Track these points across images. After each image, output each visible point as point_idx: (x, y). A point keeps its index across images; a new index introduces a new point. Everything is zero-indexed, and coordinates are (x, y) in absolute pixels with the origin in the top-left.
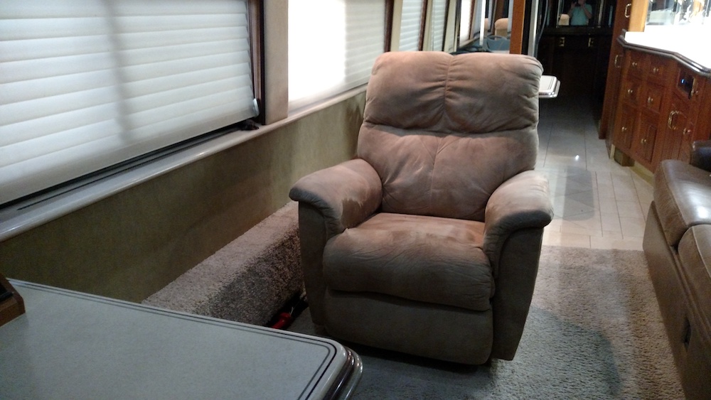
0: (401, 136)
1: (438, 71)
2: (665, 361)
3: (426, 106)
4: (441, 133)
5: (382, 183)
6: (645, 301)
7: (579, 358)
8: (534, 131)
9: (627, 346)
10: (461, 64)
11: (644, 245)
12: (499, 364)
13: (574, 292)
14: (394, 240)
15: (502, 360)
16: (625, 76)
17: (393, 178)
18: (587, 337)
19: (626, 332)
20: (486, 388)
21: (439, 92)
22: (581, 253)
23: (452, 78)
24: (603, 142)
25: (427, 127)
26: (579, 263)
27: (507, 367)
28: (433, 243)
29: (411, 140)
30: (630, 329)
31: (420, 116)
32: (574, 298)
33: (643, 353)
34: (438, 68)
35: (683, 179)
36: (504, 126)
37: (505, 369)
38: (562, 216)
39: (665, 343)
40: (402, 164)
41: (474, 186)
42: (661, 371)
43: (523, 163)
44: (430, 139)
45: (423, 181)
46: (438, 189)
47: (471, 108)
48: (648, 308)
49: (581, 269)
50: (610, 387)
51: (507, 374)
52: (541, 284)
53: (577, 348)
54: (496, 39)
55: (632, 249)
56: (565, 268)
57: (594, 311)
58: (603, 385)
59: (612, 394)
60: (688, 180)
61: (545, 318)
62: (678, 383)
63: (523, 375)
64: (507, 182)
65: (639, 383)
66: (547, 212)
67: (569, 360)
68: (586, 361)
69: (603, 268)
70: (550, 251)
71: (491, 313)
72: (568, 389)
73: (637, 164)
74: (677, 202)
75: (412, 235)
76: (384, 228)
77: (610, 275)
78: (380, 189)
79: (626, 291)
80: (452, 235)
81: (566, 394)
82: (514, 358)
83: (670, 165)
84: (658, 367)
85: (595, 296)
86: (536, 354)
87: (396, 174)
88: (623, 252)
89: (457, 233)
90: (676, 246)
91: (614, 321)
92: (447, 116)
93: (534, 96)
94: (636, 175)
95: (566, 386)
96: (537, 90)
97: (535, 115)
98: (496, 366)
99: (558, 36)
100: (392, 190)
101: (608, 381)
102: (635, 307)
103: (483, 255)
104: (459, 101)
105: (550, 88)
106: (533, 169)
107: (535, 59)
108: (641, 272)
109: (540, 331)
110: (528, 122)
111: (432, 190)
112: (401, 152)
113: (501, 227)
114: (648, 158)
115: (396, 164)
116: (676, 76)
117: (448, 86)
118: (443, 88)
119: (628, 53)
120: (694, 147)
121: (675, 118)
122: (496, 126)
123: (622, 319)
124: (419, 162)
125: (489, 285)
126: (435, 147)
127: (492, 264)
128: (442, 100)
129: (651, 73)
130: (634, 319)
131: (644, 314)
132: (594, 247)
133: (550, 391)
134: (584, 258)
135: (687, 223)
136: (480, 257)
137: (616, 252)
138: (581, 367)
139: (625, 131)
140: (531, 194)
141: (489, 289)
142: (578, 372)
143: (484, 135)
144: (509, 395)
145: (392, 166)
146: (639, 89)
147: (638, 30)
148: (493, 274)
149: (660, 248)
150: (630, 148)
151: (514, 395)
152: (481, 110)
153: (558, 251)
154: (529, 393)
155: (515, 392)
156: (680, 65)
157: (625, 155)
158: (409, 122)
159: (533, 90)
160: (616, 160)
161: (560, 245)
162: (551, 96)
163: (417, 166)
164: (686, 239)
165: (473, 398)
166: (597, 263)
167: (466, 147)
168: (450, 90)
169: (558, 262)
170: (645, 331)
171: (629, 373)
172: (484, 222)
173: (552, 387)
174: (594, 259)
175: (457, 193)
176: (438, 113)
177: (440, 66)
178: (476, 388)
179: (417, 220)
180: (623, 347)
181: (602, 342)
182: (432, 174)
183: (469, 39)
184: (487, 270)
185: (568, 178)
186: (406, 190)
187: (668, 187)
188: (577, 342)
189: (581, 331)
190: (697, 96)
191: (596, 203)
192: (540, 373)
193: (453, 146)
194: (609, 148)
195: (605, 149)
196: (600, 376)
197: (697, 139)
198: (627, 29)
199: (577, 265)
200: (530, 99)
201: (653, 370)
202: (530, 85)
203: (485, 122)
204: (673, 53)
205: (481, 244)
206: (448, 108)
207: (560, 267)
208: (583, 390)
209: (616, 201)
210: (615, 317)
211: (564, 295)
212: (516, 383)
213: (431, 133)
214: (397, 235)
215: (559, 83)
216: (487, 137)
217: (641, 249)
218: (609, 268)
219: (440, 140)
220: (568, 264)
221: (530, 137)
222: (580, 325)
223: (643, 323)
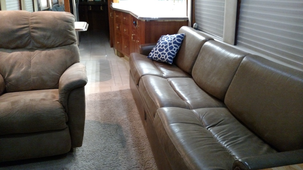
0: (11, 53)
1: (24, 20)
2: (141, 128)
3: (21, 37)
4: (32, 50)
5: (4, 77)
6: (132, 107)
7: (110, 137)
8: (76, 45)
9: (128, 126)
10: (35, 16)
11: (130, 86)
12: (77, 150)
13: (106, 110)
14: (12, 105)
15: (78, 148)
16: (115, 21)
17: (9, 75)
18: (112, 127)
19: (127, 121)
20: (71, 162)
21: (26, 30)
22: (108, 94)
23: (32, 23)
24: (112, 49)
25: (23, 48)
26: (108, 98)
27: (80, 150)
28: (34, 103)
29: (16, 54)
30: (128, 120)
31: (19, 42)
32: (106, 112)
33: (133, 128)
34: (24, 18)
35: (138, 59)
36: (61, 44)
37: (80, 151)
38: (99, 80)
39: (140, 122)
40: (13, 67)
41: (53, 73)
42: (140, 133)
43: (74, 60)
44: (26, 53)
45: (26, 74)
46: (35, 77)
47: (44, 37)
48: (134, 110)
49: (108, 100)
50: (123, 145)
51: (80, 153)
52: (93, 110)
53: (109, 133)
54: (60, 7)
55: (126, 89)
56: (102, 101)
57: (115, 116)
58: (120, 144)
59: (123, 147)
60: (139, 59)
61: (95, 124)
62: (146, 135)
63: (87, 151)
64: (68, 69)
65: (133, 140)
66: (84, 79)
67: (106, 139)
68: (113, 137)
69: (117, 98)
70: (96, 96)
71: (68, 129)
72: (107, 151)
73: (125, 56)
74: (136, 68)
75: (22, 101)
76: (7, 101)
77: (120, 100)
78: (3, 81)
79: (126, 105)
80: (44, 98)
81: (106, 153)
82: (83, 145)
83: (134, 55)
84: (139, 131)
85: (114, 110)
86: (92, 140)
87: (11, 72)
88: (123, 90)
89: (46, 96)
90: (138, 85)
91: (122, 118)
92: (34, 41)
93: (73, 30)
94: (126, 60)
95: (106, 150)
96: (74, 27)
97: (75, 38)
98: (75, 151)
99: (88, 5)
100: (10, 80)
101: (122, 143)
102: (129, 111)
103: (59, 104)
104: (37, 34)
105: (83, 27)
106: (79, 62)
107: (71, 13)
108: (130, 97)
109: (93, 130)
110: (73, 41)
111: (32, 78)
112: (11, 61)
113: (65, 90)
114: (128, 53)
115: (10, 67)
116: (132, 20)
117: (31, 27)
118: (28, 28)
119: (114, 12)
120: (140, 47)
121: (134, 36)
122: (58, 44)
123: (125, 116)
124: (22, 65)
125: (64, 116)
126: (30, 57)
127: (64, 107)
128: (29, 34)
129: (123, 19)
130: (129, 115)
131: (132, 112)
132: (112, 91)
133: (100, 154)
134: (109, 96)
135: (140, 75)
136: (58, 105)
137: (121, 91)
138: (111, 140)
139: (119, 44)
140: (77, 73)
141: (64, 119)
142: (110, 143)
143: (54, 48)
144: (82, 161)
145: (8, 69)
146: (120, 26)
147: (116, 2)
148: (65, 111)
149: (134, 86)
150: (122, 50)
151: (84, 161)
152: (49, 38)
153: (99, 95)
154: (91, 158)
155: (84, 160)
156: (132, 16)
157: (120, 53)
158: (13, 45)
159: (72, 27)
160: (118, 55)
161: (99, 92)
162: (84, 30)
163: (22, 67)
164: (140, 81)
165: (66, 168)
166: (114, 97)
167: (45, 55)
168: (32, 29)
169: (99, 99)
170: (134, 119)
171: (129, 137)
172: (58, 88)
173: (100, 152)
174: (113, 95)
175: (45, 77)
176: (28, 40)
177: (26, 18)
178: (67, 163)
179: (26, 93)
180: (126, 127)
181: (118, 127)
182: (30, 70)
183: (48, 6)
184: (62, 110)
185: (101, 64)
186: (18, 79)
187: (133, 63)
188: (109, 130)
189: (110, 125)
190: (139, 28)
191: (112, 73)
192: (95, 148)
193: (39, 56)
194: (115, 51)
195: (113, 51)
196: (118, 141)
197: (141, 44)
198: (113, 2)
199: (107, 99)
200: (71, 31)
201: (137, 133)
202: (70, 25)
203: (53, 43)
204: (129, 12)
205: (58, 99)
206: (33, 37)
207: (100, 101)
208: (113, 149)
209: (119, 71)
210: (122, 116)
211: (102, 112)
212: (85, 155)
213: (26, 50)
214: (13, 103)
215: (88, 25)
216: (55, 49)
217: (129, 88)
218: (119, 98)
219: (32, 53)
220: (103, 99)
221: (75, 48)
222: (109, 123)
223: (133, 116)
